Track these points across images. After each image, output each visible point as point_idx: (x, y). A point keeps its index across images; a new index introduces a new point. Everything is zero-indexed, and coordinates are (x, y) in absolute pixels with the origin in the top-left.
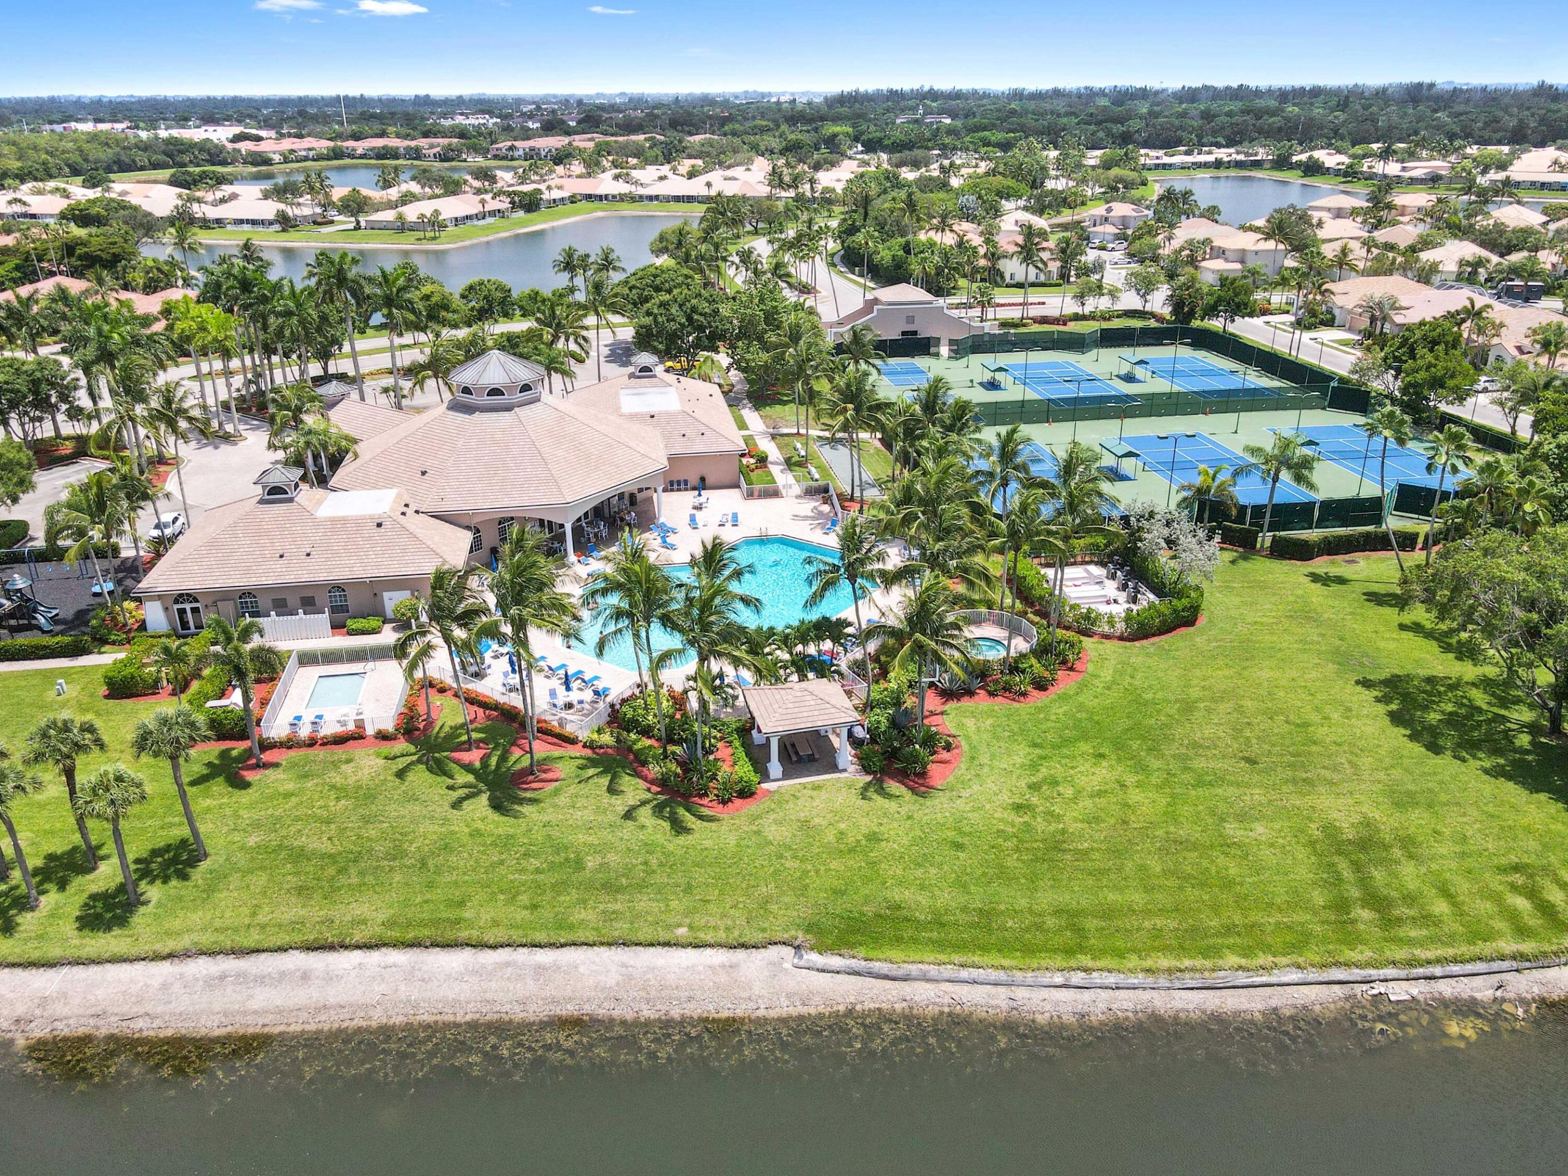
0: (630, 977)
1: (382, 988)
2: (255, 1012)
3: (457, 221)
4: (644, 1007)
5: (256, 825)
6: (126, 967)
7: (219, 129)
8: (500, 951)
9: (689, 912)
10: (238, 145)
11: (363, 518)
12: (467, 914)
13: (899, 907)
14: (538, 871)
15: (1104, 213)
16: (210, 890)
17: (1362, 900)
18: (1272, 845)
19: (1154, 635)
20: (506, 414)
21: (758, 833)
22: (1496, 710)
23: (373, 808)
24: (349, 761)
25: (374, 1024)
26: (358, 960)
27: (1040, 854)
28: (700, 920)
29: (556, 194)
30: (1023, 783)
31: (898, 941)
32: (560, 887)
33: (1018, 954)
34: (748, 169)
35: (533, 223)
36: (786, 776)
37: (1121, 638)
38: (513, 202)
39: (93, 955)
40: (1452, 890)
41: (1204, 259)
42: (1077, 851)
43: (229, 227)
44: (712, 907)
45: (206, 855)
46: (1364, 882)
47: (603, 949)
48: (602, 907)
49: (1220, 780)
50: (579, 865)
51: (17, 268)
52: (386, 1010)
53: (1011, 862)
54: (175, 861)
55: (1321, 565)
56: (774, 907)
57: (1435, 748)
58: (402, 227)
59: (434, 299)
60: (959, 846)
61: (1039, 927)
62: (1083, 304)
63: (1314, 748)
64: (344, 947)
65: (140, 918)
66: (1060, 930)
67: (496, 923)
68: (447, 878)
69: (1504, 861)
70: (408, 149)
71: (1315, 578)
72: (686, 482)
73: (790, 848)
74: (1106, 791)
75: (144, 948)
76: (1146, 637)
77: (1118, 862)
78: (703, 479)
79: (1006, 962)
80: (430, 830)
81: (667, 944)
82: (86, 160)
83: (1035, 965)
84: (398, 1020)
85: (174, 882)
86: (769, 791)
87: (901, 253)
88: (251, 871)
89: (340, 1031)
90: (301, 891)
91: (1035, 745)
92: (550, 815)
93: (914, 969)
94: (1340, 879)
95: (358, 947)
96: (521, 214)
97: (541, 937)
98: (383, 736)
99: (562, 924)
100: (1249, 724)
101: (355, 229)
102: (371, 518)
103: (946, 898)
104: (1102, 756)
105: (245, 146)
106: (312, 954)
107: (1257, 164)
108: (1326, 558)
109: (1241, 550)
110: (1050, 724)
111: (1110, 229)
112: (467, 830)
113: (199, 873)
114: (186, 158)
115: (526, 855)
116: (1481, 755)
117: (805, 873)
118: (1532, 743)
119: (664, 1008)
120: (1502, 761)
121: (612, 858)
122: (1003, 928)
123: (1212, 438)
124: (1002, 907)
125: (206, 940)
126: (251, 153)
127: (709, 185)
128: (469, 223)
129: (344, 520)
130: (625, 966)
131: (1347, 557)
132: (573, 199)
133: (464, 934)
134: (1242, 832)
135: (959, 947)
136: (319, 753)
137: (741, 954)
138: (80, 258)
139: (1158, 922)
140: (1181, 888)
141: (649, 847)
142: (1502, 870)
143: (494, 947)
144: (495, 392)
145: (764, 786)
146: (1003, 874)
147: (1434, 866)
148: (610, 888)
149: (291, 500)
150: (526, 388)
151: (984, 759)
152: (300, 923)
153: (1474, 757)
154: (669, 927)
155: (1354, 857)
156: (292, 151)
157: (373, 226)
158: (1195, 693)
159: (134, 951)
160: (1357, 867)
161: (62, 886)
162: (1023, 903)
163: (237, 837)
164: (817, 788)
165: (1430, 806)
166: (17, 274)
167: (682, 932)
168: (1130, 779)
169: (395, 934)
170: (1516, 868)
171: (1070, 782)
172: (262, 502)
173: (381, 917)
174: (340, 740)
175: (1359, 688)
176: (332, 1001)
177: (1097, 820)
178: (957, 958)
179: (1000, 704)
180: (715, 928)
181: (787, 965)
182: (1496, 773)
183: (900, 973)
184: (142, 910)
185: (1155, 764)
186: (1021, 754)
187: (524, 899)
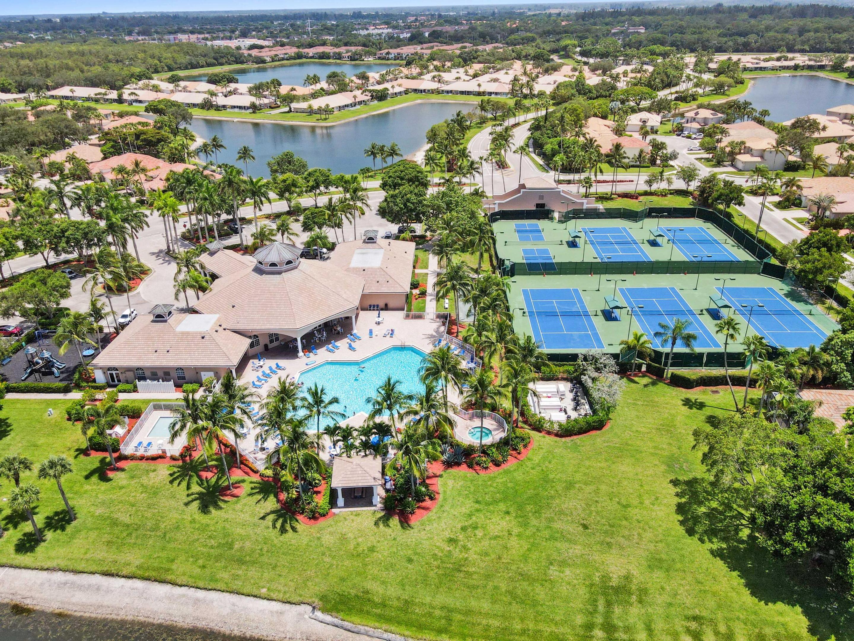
0: (234, 612)
1: (127, 600)
2: (74, 604)
3: (340, 108)
4: (236, 628)
5: (103, 503)
6: (30, 571)
7: (245, 40)
8: (183, 588)
9: (270, 581)
10: (250, 52)
11: (196, 333)
12: (174, 567)
13: (368, 592)
14: (212, 547)
15: (693, 115)
16: (72, 537)
17: (602, 625)
18: (569, 584)
19: (575, 435)
20: (278, 276)
21: (319, 539)
22: (740, 510)
23: (155, 499)
24: (154, 471)
25: (119, 618)
26: (120, 585)
27: (448, 572)
28: (274, 586)
29: (397, 90)
30: (459, 526)
31: (361, 611)
32: (218, 559)
33: (414, 629)
34: (507, 73)
35: (380, 108)
36: (346, 505)
37: (557, 435)
38: (372, 96)
39: (18, 565)
40: (653, 626)
41: (740, 153)
42: (467, 572)
43: (228, 110)
44: (282, 580)
45: (75, 518)
46: (608, 615)
47: (228, 594)
48: (233, 571)
49: (563, 537)
50: (230, 546)
51: (112, 147)
52: (126, 612)
53: (432, 574)
54: (62, 520)
55: (695, 394)
56: (309, 583)
57: (691, 532)
58: (311, 112)
59: (288, 182)
60: (410, 561)
61: (430, 615)
62: (650, 186)
63: (624, 523)
64: (118, 575)
65: (41, 549)
66: (440, 618)
67: (184, 574)
68: (171, 545)
69: (690, 613)
70: (335, 53)
71: (687, 402)
72: (378, 306)
73: (330, 550)
74: (499, 537)
75: (38, 564)
76: (570, 436)
77: (485, 582)
78: (386, 305)
79: (407, 633)
80: (175, 516)
81: (255, 596)
82: (176, 63)
83: (420, 637)
84: (130, 618)
85: (59, 531)
86: (334, 514)
87: (557, 147)
88: (91, 529)
89: (105, 619)
90: (109, 543)
91: (477, 502)
92: (230, 515)
93: (362, 628)
94: (595, 611)
95: (123, 577)
96: (376, 102)
97: (201, 584)
98: (173, 458)
99: (213, 579)
100: (597, 502)
101: (288, 112)
102: (200, 333)
103: (393, 591)
104: (508, 513)
105: (255, 53)
106: (105, 577)
107: (822, 68)
108: (702, 388)
109: (655, 378)
110: (492, 489)
111: (696, 126)
112: (190, 519)
113: (69, 529)
114: (224, 60)
115: (210, 537)
116: (715, 540)
117: (332, 565)
118: (749, 536)
119: (244, 631)
120: (724, 546)
121: (248, 545)
122: (413, 613)
123: (680, 293)
124: (417, 600)
125: (63, 564)
126: (256, 57)
127: (479, 85)
128: (346, 109)
129: (188, 333)
130: (234, 605)
131: (714, 388)
132: (406, 92)
133: (169, 577)
134: (557, 573)
135: (389, 620)
136: (143, 464)
137: (288, 606)
138: (142, 141)
139: (490, 621)
140: (510, 604)
141: (266, 541)
142: (687, 618)
143: (181, 586)
144: (273, 265)
145: (334, 510)
146: (425, 580)
147: (650, 610)
148: (241, 562)
149: (166, 321)
150: (289, 262)
151: (447, 508)
152: (101, 561)
153: (710, 541)
154: (259, 588)
155: (609, 598)
156: (276, 55)
157: (297, 111)
158: (578, 477)
159: (33, 565)
160: (609, 604)
161: (15, 527)
162: (428, 599)
163: (92, 509)
164: (357, 515)
165: (667, 570)
166: (112, 150)
167: (264, 591)
168: (516, 531)
169: (140, 573)
170: (695, 618)
171: (484, 528)
172: (153, 321)
173: (137, 563)
174: (154, 458)
175: (671, 485)
176: (105, 604)
177: (487, 554)
178: (384, 626)
179: (469, 473)
180: (279, 591)
181: (306, 616)
182: (717, 554)
183: (355, 630)
184: (42, 544)
185: (534, 522)
186: (469, 505)
187: (201, 562)
